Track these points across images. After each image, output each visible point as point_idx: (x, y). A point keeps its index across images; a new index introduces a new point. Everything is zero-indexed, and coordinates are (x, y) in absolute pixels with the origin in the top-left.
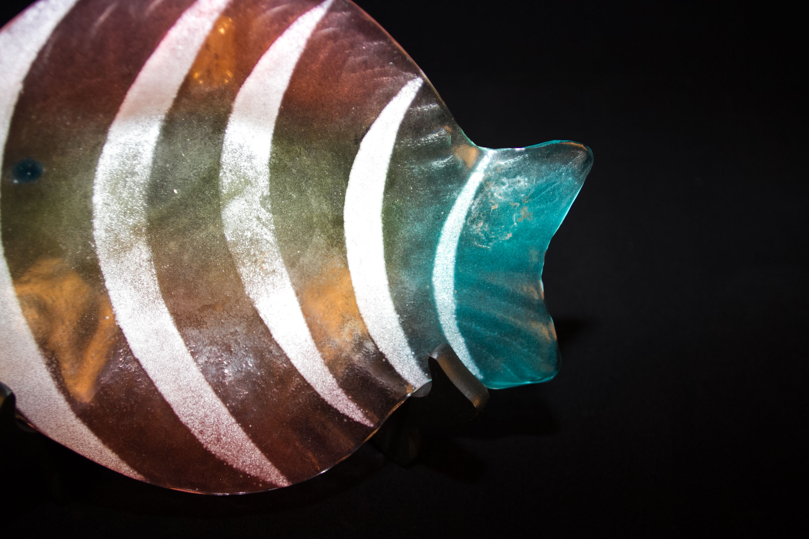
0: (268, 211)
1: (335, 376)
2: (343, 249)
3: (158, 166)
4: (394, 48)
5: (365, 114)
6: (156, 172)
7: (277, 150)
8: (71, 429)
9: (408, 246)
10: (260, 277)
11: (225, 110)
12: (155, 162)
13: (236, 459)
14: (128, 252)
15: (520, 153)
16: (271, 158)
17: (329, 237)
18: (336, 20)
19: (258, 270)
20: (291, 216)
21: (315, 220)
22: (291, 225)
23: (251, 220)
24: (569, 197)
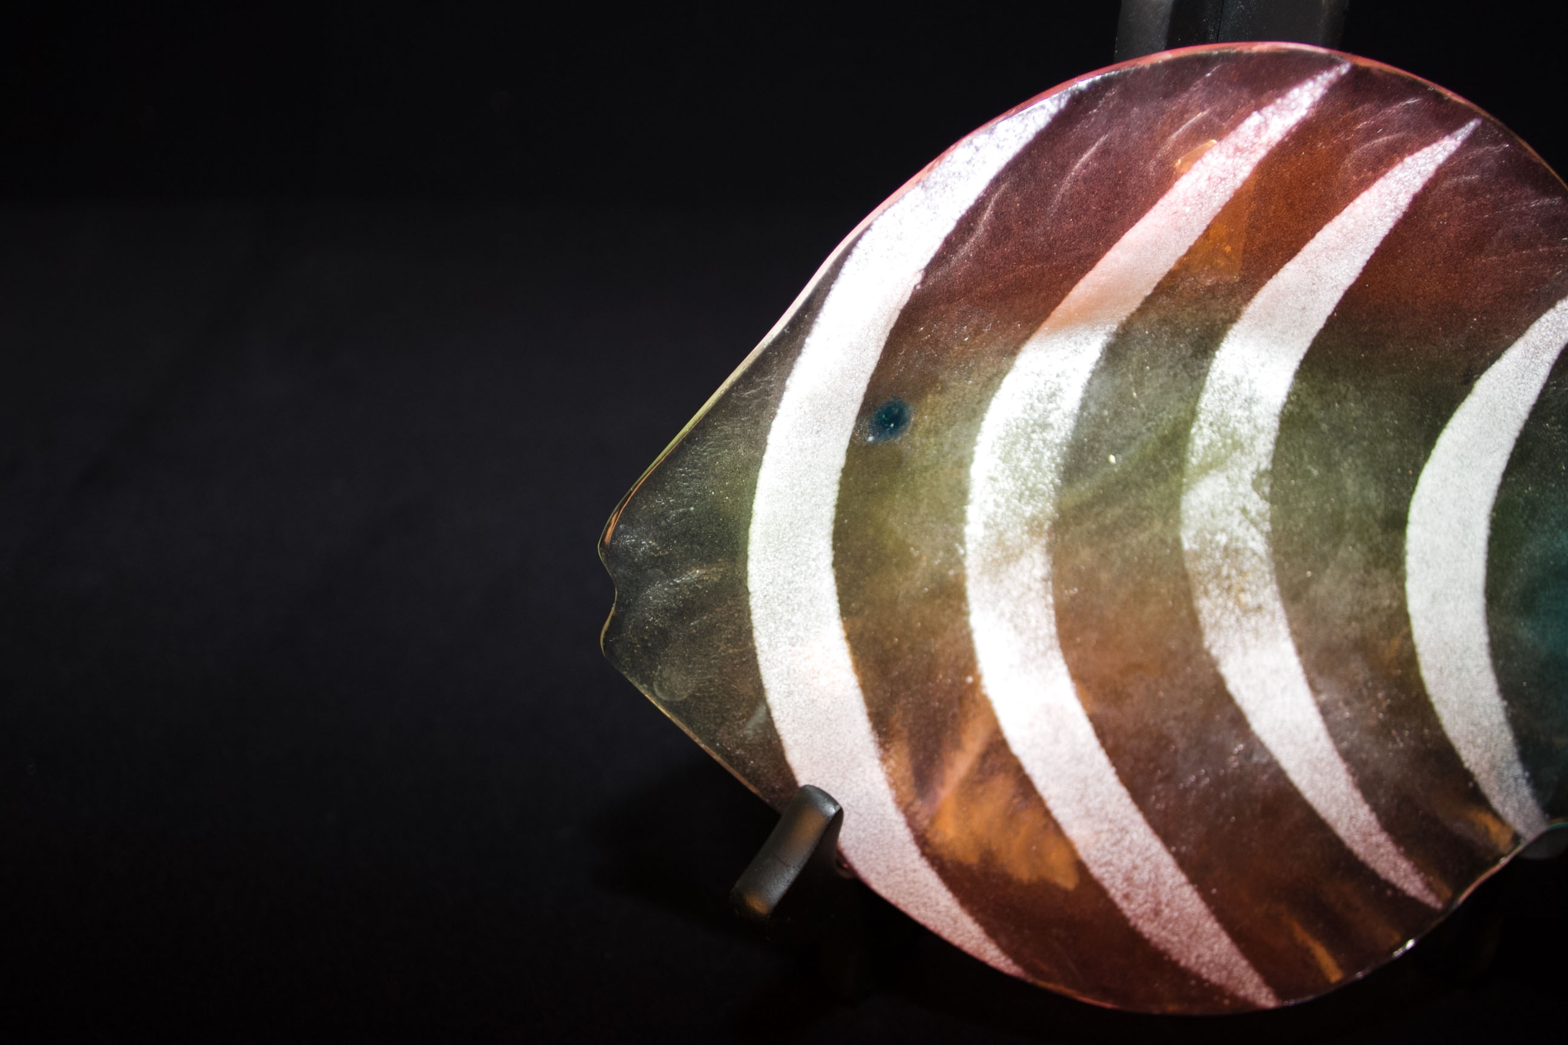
0: (1263, 497)
1: (1375, 808)
2: (1399, 573)
3: (1089, 413)
5: (1496, 331)
6: (1085, 424)
7: (1301, 390)
8: (911, 876)
10: (1233, 618)
11: (1227, 317)
12: (1084, 407)
13: (1185, 950)
14: (1012, 565)
16: (1287, 403)
17: (1370, 550)
18: (1477, 161)
19: (1230, 604)
20: (1305, 509)
21: (1348, 517)
22: (1301, 525)
23: (1230, 514)
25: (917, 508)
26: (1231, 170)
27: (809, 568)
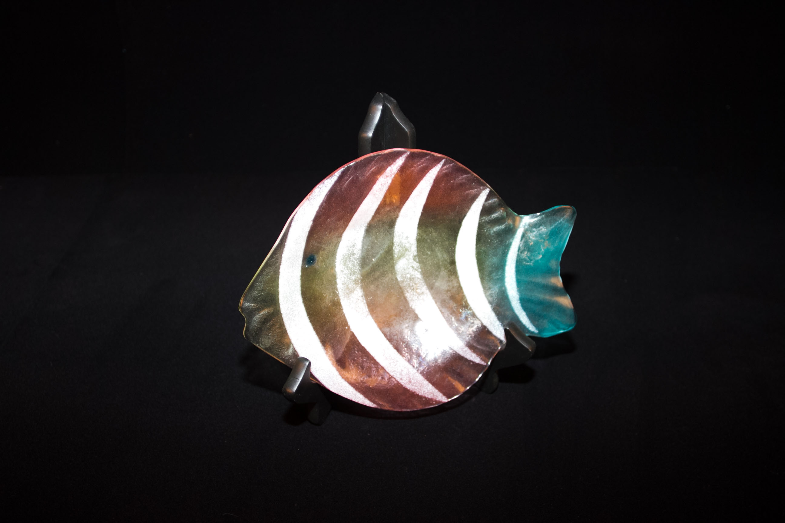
0: (417, 262)
3: (365, 249)
4: (475, 177)
5: (463, 209)
6: (364, 251)
7: (420, 232)
8: (340, 385)
9: (490, 269)
10: (416, 297)
11: (395, 216)
12: (363, 247)
13: (420, 390)
14: (352, 293)
15: (540, 215)
16: (417, 236)
17: (449, 271)
18: (447, 169)
19: (415, 293)
20: (429, 264)
21: (441, 263)
22: (429, 268)
23: (409, 269)
24: (567, 232)
25: (323, 283)
26: (386, 181)
27: (296, 304)
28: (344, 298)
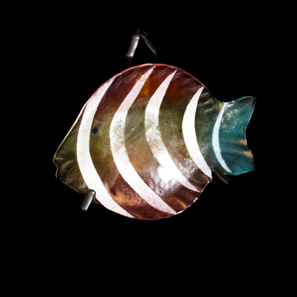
0: (159, 130)
2: (183, 139)
4: (195, 80)
5: (188, 99)
6: (127, 124)
7: (161, 112)
9: (203, 135)
10: (158, 151)
11: (146, 104)
12: (126, 122)
13: (160, 208)
14: (119, 150)
15: (234, 102)
16: (159, 115)
17: (178, 136)
18: (177, 76)
19: (157, 149)
20: (166, 131)
21: (173, 131)
22: (166, 134)
23: (154, 134)
24: (251, 113)
25: (102, 144)
27: (87, 157)
28: (115, 152)
